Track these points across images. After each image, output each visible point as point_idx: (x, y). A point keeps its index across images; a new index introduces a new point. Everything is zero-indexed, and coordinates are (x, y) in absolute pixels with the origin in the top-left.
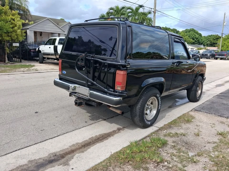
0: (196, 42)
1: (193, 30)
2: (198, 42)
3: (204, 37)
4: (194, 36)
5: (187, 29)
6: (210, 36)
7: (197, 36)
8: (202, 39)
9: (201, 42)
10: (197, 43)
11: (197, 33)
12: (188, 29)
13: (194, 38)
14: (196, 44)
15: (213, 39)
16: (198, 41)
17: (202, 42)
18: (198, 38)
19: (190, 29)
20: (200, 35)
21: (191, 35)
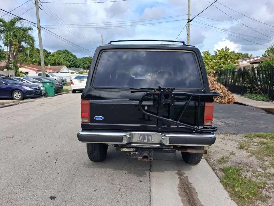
0: (72, 66)
1: (66, 51)
2: (74, 65)
3: (79, 59)
4: (69, 58)
5: (59, 50)
6: (84, 58)
7: (72, 58)
8: (78, 61)
9: (77, 65)
10: (74, 67)
11: (71, 55)
12: (61, 50)
13: (69, 60)
14: (72, 67)
15: (89, 62)
16: (74, 63)
17: (79, 65)
18: (74, 61)
19: (64, 50)
20: (75, 57)
21: (66, 57)
